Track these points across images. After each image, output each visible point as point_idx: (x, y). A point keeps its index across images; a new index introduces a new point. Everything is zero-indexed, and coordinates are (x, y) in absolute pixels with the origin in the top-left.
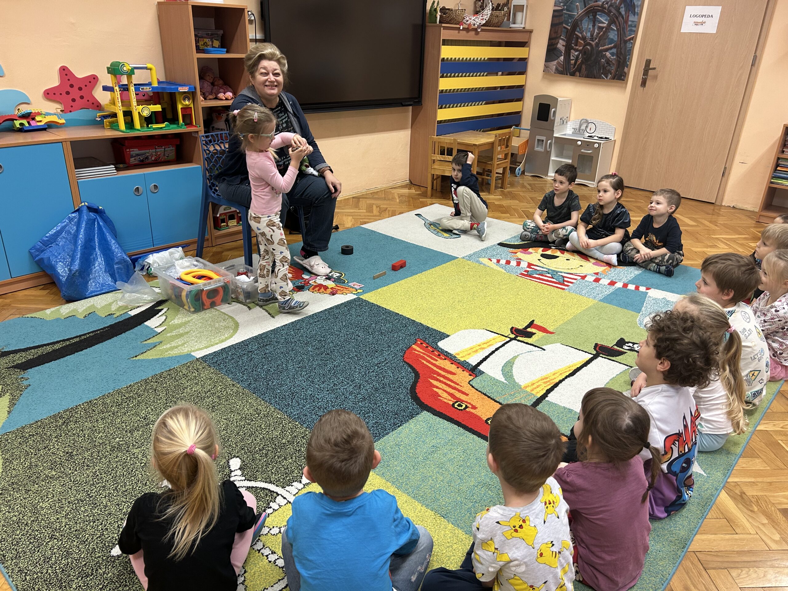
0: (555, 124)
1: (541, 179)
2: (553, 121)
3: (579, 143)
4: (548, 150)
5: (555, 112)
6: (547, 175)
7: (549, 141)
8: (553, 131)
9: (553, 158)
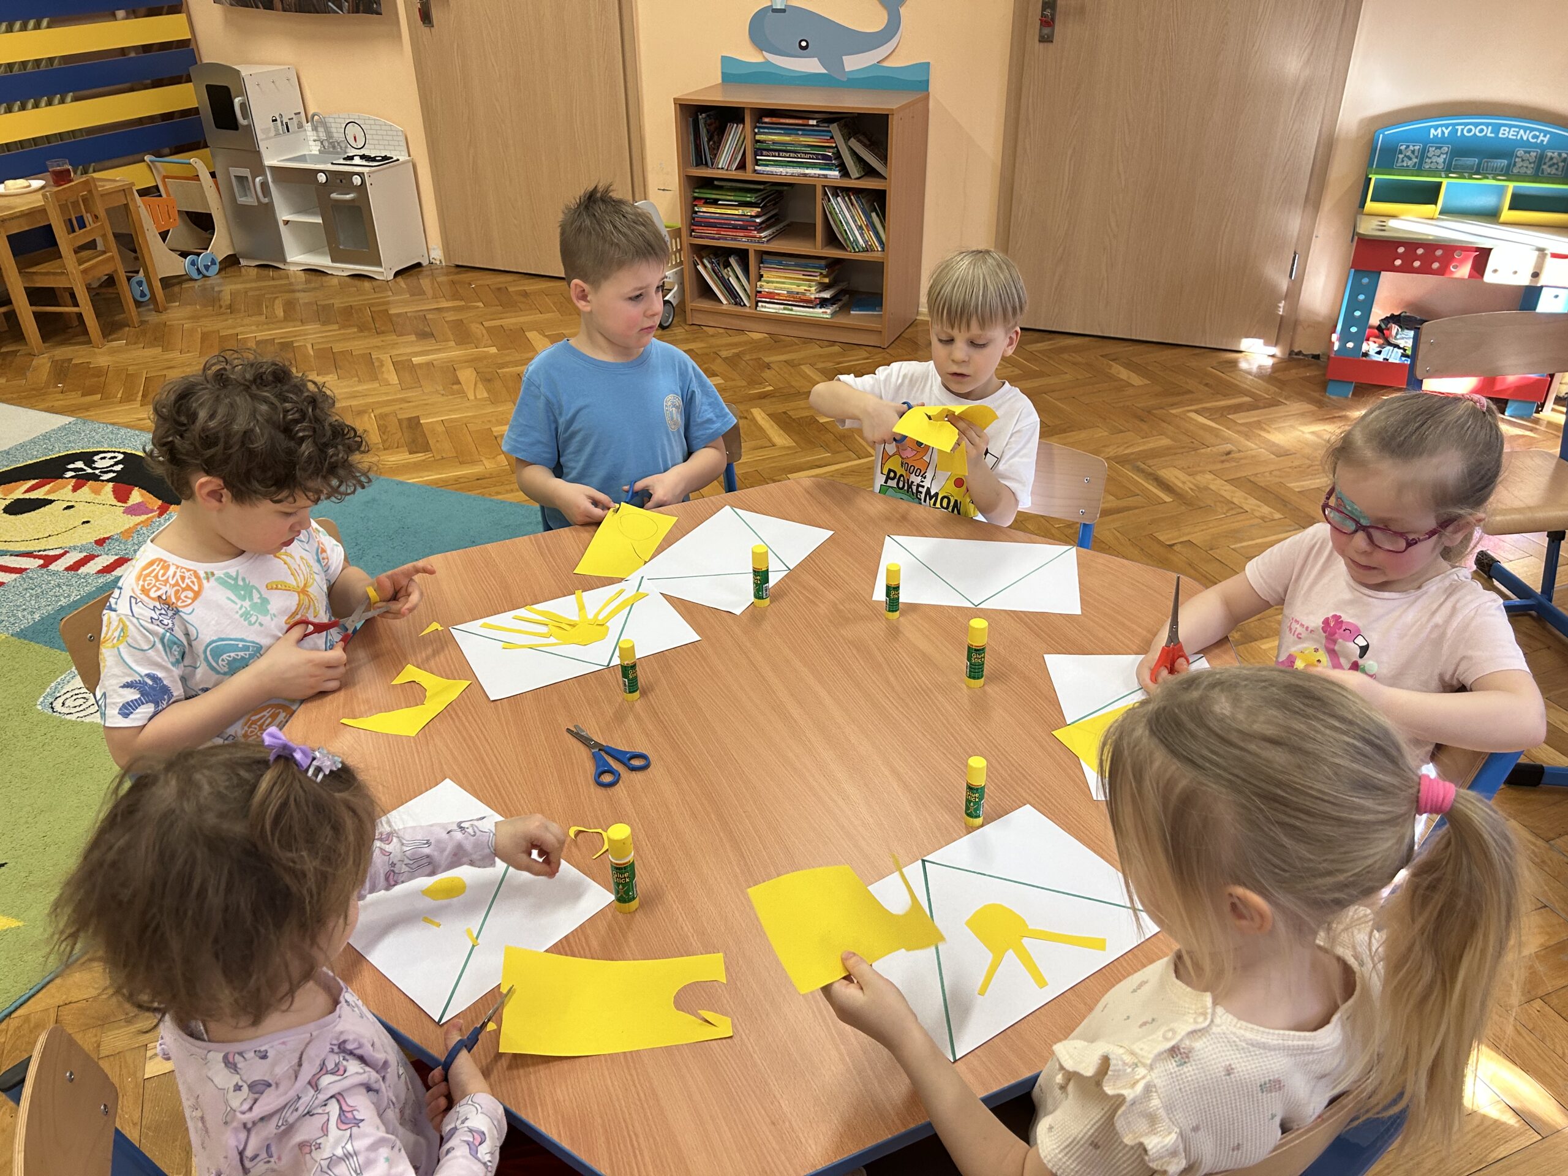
0: (260, 135)
1: (276, 274)
2: (250, 130)
3: (322, 178)
4: (266, 200)
5: (244, 107)
6: (284, 261)
7: (258, 180)
8: (258, 154)
9: (284, 214)
